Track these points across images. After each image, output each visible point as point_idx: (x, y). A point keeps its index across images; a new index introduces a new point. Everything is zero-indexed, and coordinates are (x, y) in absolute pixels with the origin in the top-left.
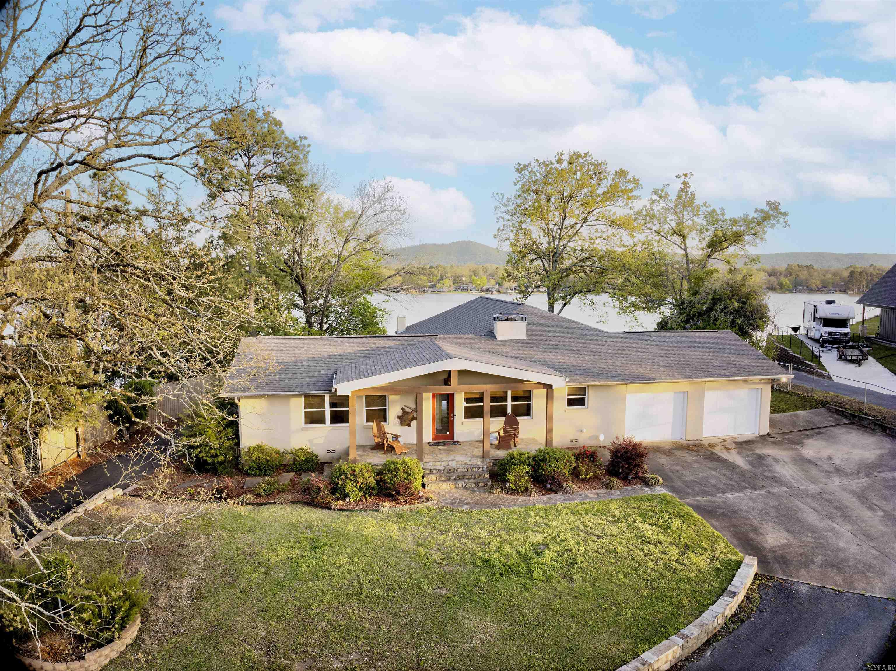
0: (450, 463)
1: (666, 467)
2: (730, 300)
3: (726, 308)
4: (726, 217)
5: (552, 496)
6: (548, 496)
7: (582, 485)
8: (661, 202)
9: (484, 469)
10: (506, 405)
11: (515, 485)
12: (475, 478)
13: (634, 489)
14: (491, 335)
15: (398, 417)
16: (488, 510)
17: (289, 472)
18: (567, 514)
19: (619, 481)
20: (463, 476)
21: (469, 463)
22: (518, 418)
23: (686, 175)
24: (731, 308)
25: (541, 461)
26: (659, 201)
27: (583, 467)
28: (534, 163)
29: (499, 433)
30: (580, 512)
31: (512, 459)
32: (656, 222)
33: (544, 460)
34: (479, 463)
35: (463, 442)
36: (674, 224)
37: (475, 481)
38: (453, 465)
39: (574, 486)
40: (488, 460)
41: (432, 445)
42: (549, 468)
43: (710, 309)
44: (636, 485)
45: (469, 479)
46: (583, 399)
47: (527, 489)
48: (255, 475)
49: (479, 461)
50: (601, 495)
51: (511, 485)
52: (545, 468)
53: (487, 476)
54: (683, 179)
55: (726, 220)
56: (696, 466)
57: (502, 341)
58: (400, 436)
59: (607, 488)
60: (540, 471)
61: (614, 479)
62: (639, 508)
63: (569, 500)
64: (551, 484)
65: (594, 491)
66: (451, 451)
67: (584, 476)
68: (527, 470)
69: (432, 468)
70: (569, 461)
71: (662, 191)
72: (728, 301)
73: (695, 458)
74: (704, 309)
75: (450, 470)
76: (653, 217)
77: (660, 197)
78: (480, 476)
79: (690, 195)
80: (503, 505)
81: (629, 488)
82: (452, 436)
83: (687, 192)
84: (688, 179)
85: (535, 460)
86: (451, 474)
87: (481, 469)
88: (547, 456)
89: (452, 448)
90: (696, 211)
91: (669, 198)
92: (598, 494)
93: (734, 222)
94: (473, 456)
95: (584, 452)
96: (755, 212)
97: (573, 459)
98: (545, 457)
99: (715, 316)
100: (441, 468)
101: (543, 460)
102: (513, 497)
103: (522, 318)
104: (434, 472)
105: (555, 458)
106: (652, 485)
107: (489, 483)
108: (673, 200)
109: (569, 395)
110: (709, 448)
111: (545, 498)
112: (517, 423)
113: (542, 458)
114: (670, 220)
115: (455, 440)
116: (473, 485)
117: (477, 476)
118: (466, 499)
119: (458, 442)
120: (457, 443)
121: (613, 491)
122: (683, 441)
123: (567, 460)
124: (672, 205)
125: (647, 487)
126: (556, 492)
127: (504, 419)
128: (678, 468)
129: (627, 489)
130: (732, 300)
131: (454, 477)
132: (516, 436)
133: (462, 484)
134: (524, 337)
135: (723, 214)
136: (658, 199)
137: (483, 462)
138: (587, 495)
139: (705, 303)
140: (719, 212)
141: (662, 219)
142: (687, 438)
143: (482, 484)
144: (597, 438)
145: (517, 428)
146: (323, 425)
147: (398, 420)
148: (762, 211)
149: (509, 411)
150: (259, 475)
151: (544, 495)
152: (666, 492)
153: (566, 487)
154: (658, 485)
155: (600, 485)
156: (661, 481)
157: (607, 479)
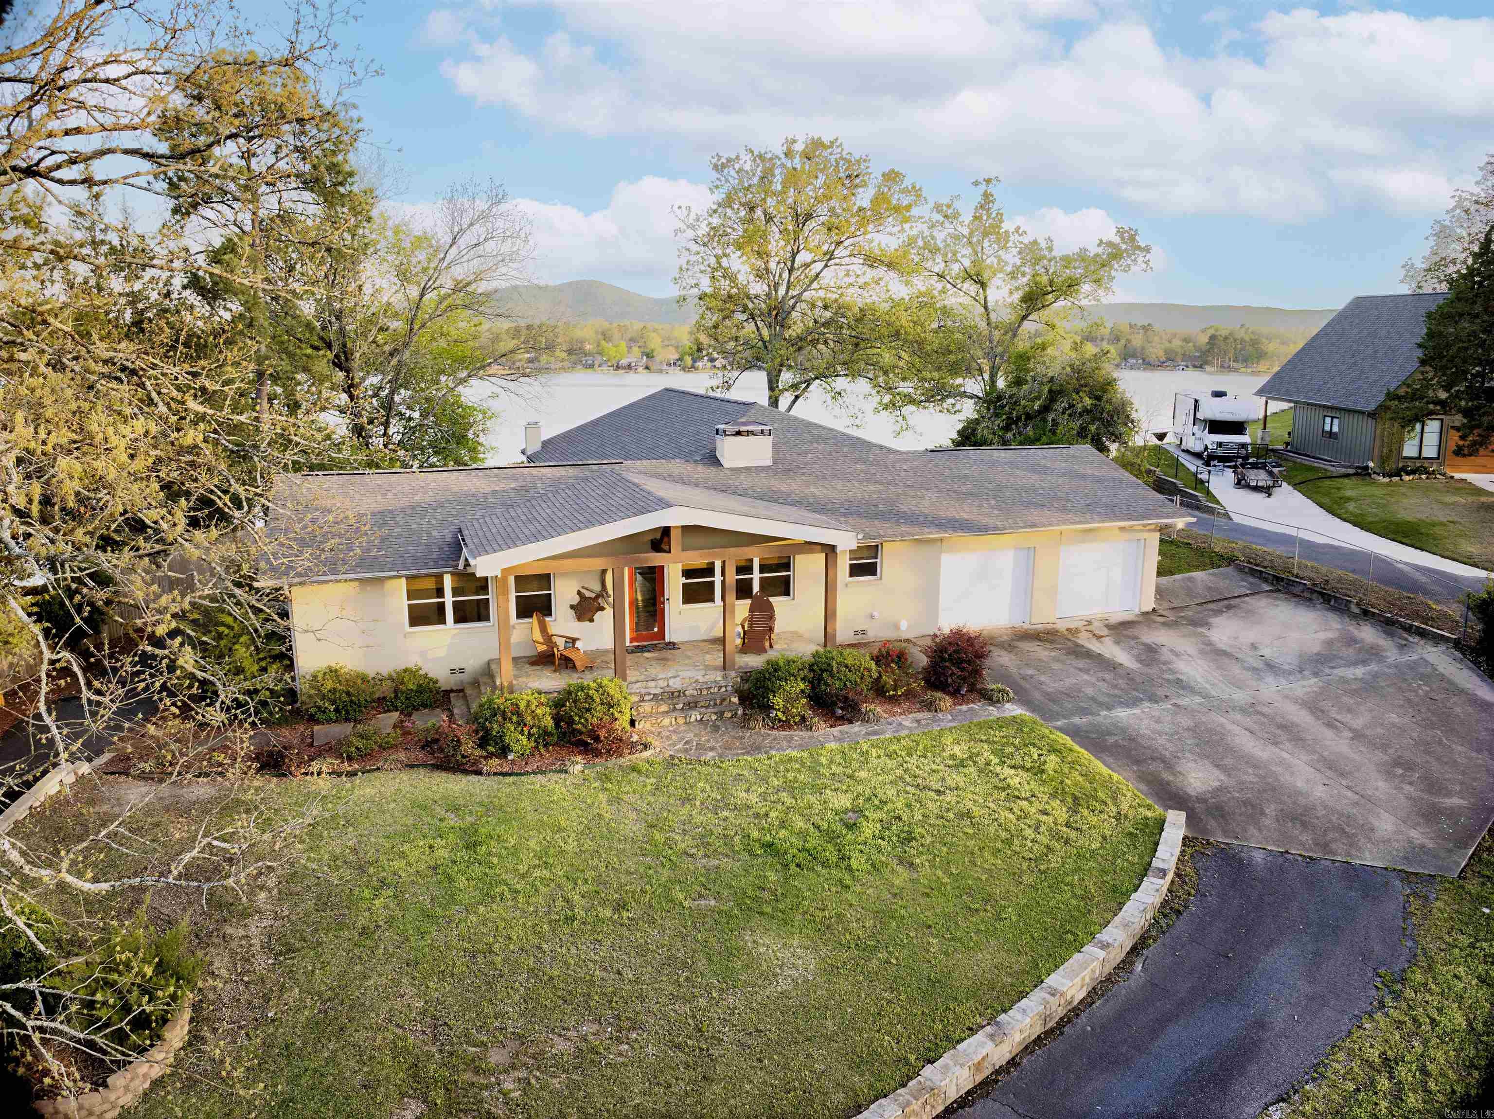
0: (671, 683)
1: (1013, 670)
2: (1078, 393)
3: (1071, 406)
4: (1053, 253)
5: (846, 728)
6: (839, 728)
7: (889, 707)
8: (947, 225)
9: (729, 688)
10: (752, 579)
11: (784, 713)
12: (715, 704)
13: (972, 709)
14: (713, 460)
15: (572, 607)
16: (749, 759)
17: (389, 711)
18: (879, 757)
19: (947, 698)
20: (696, 703)
21: (701, 679)
22: (771, 599)
23: (988, 181)
24: (1079, 407)
25: (823, 671)
26: (943, 223)
27: (889, 677)
28: (746, 157)
29: (743, 627)
30: (899, 752)
31: (776, 670)
32: (939, 259)
33: (829, 669)
34: (719, 678)
35: (682, 643)
36: (967, 263)
37: (715, 710)
38: (676, 684)
39: (878, 709)
40: (733, 674)
41: (632, 652)
42: (837, 683)
43: (1046, 409)
44: (973, 702)
45: (707, 707)
46: (874, 565)
47: (803, 719)
48: (329, 721)
49: (718, 676)
50: (923, 722)
51: (779, 714)
52: (830, 682)
53: (735, 700)
54: (983, 187)
55: (1055, 258)
56: (1056, 666)
57: (731, 469)
58: (578, 639)
59: (929, 710)
60: (823, 687)
61: (939, 695)
62: (988, 741)
63: (875, 733)
64: (842, 708)
65: (910, 716)
66: (665, 659)
67: (891, 693)
68: (802, 686)
69: (643, 691)
70: (869, 670)
71: (949, 206)
72: (1074, 396)
73: (1053, 654)
74: (1036, 408)
75: (673, 693)
76: (934, 250)
77: (946, 216)
78: (724, 700)
79: (994, 215)
80: (771, 748)
81: (964, 708)
82: (662, 634)
83: (989, 209)
84: (992, 189)
85: (814, 671)
86: (675, 701)
87: (723, 689)
88: (834, 664)
89: (669, 654)
90: (1003, 240)
91: (960, 219)
92: (918, 721)
93: (1067, 261)
94: (707, 668)
95: (888, 653)
96: (1099, 245)
97: (873, 665)
98: (829, 665)
99: (1053, 420)
100: (658, 691)
101: (826, 670)
102: (783, 733)
103: (762, 431)
104: (647, 698)
105: (846, 666)
106: (998, 701)
107: (740, 712)
108: (966, 223)
109: (851, 559)
110: (1070, 637)
111: (836, 731)
112: (770, 608)
113: (824, 667)
114: (963, 256)
115: (667, 640)
116: (714, 717)
117: (718, 702)
118: (708, 741)
119: (674, 644)
120: (672, 645)
121: (940, 715)
122: (1026, 626)
123: (865, 668)
124: (965, 231)
125: (990, 705)
126: (851, 722)
127: (749, 601)
128: (1030, 672)
129: (960, 710)
130: (1081, 394)
131: (681, 706)
132: (771, 629)
133: (695, 716)
134: (769, 462)
135: (1050, 249)
136: (942, 219)
137: (725, 677)
138: (900, 724)
139: (1038, 398)
140: (1043, 244)
141: (950, 255)
142: (1033, 621)
143: (728, 715)
144: (897, 627)
145: (772, 618)
146: (441, 627)
147: (573, 612)
148: (1110, 244)
149: (756, 588)
150: (336, 721)
151: (831, 726)
152: (1024, 712)
153: (867, 712)
154: (1008, 701)
155: (918, 706)
156: (1011, 695)
157: (929, 695)
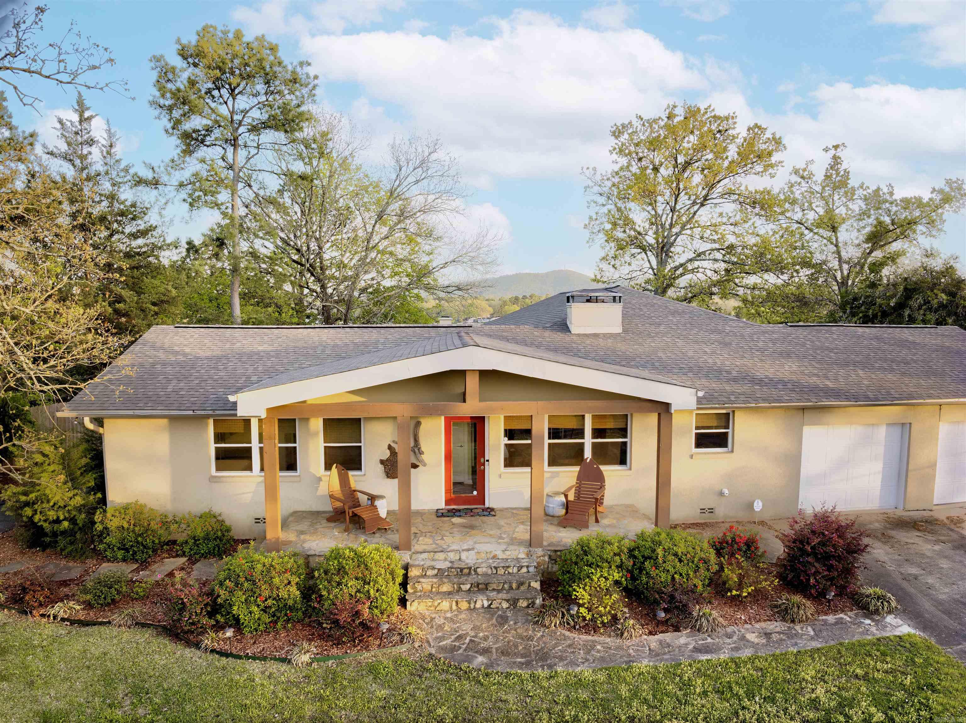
0: (464, 556)
1: (891, 567)
5: (668, 637)
6: (660, 636)
7: (729, 611)
8: (803, 184)
9: (532, 569)
11: (589, 610)
12: (511, 588)
13: (840, 622)
14: (563, 327)
15: (382, 462)
17: (177, 556)
19: (808, 603)
20: (487, 585)
21: (501, 555)
22: (603, 468)
23: (836, 147)
25: (646, 558)
26: (800, 183)
27: (732, 571)
29: (566, 496)
31: (586, 553)
33: (652, 557)
34: (522, 556)
35: (501, 510)
36: (821, 211)
37: (508, 596)
38: (469, 559)
39: (715, 613)
40: (540, 552)
41: (443, 515)
42: (663, 575)
44: (843, 611)
45: (499, 591)
46: (726, 435)
47: (615, 618)
49: (521, 553)
50: (775, 637)
51: (582, 610)
52: (653, 573)
53: (536, 585)
54: (833, 152)
55: (896, 200)
58: (381, 497)
59: (784, 620)
60: (644, 579)
61: (797, 598)
63: (706, 649)
64: (666, 610)
65: (757, 626)
66: (472, 527)
67: (734, 592)
68: (617, 576)
69: (429, 563)
70: (705, 561)
75: (462, 570)
78: (521, 584)
79: (842, 173)
81: (831, 618)
82: (481, 499)
83: (838, 169)
84: (839, 153)
85: (635, 557)
86: (464, 579)
87: (524, 570)
88: (660, 551)
89: (476, 521)
90: (850, 195)
92: (768, 635)
93: (906, 203)
94: (513, 541)
95: (733, 539)
96: (932, 193)
97: (712, 556)
98: (654, 551)
100: (444, 565)
101: (650, 558)
102: (585, 637)
103: (614, 297)
104: (430, 573)
105: (676, 555)
106: (877, 612)
107: (538, 601)
109: (697, 428)
111: (654, 641)
112: (600, 478)
113: (647, 553)
115: (487, 505)
116: (505, 605)
117: (514, 586)
118: (485, 638)
119: (492, 510)
120: (490, 511)
121: (798, 627)
122: (900, 513)
123: (701, 559)
125: (866, 616)
126: (677, 629)
127: (577, 469)
129: (825, 621)
131: (468, 586)
132: (598, 502)
133: (482, 601)
134: (618, 329)
136: (799, 180)
137: (529, 555)
138: (743, 638)
142: (908, 507)
143: (523, 603)
144: (751, 506)
145: (602, 487)
146: (247, 473)
147: (381, 467)
148: (941, 191)
149: (588, 454)
151: (651, 633)
152: (912, 631)
153: (700, 617)
154: (890, 612)
155: (769, 612)
156: (894, 604)
157: (784, 598)
